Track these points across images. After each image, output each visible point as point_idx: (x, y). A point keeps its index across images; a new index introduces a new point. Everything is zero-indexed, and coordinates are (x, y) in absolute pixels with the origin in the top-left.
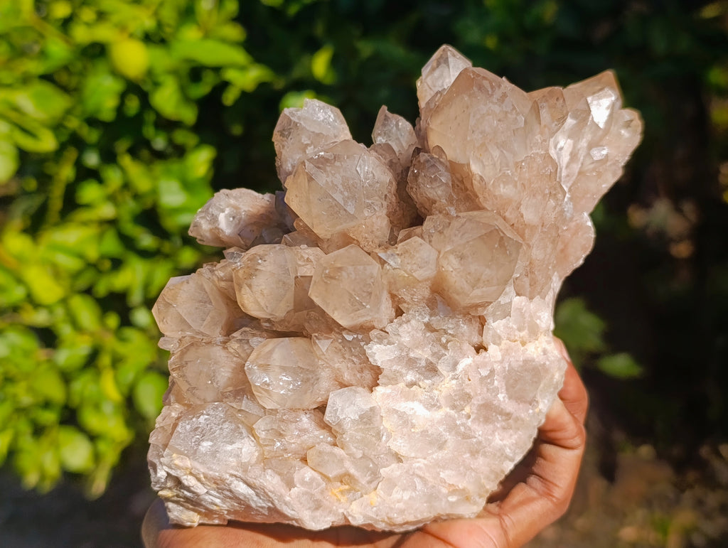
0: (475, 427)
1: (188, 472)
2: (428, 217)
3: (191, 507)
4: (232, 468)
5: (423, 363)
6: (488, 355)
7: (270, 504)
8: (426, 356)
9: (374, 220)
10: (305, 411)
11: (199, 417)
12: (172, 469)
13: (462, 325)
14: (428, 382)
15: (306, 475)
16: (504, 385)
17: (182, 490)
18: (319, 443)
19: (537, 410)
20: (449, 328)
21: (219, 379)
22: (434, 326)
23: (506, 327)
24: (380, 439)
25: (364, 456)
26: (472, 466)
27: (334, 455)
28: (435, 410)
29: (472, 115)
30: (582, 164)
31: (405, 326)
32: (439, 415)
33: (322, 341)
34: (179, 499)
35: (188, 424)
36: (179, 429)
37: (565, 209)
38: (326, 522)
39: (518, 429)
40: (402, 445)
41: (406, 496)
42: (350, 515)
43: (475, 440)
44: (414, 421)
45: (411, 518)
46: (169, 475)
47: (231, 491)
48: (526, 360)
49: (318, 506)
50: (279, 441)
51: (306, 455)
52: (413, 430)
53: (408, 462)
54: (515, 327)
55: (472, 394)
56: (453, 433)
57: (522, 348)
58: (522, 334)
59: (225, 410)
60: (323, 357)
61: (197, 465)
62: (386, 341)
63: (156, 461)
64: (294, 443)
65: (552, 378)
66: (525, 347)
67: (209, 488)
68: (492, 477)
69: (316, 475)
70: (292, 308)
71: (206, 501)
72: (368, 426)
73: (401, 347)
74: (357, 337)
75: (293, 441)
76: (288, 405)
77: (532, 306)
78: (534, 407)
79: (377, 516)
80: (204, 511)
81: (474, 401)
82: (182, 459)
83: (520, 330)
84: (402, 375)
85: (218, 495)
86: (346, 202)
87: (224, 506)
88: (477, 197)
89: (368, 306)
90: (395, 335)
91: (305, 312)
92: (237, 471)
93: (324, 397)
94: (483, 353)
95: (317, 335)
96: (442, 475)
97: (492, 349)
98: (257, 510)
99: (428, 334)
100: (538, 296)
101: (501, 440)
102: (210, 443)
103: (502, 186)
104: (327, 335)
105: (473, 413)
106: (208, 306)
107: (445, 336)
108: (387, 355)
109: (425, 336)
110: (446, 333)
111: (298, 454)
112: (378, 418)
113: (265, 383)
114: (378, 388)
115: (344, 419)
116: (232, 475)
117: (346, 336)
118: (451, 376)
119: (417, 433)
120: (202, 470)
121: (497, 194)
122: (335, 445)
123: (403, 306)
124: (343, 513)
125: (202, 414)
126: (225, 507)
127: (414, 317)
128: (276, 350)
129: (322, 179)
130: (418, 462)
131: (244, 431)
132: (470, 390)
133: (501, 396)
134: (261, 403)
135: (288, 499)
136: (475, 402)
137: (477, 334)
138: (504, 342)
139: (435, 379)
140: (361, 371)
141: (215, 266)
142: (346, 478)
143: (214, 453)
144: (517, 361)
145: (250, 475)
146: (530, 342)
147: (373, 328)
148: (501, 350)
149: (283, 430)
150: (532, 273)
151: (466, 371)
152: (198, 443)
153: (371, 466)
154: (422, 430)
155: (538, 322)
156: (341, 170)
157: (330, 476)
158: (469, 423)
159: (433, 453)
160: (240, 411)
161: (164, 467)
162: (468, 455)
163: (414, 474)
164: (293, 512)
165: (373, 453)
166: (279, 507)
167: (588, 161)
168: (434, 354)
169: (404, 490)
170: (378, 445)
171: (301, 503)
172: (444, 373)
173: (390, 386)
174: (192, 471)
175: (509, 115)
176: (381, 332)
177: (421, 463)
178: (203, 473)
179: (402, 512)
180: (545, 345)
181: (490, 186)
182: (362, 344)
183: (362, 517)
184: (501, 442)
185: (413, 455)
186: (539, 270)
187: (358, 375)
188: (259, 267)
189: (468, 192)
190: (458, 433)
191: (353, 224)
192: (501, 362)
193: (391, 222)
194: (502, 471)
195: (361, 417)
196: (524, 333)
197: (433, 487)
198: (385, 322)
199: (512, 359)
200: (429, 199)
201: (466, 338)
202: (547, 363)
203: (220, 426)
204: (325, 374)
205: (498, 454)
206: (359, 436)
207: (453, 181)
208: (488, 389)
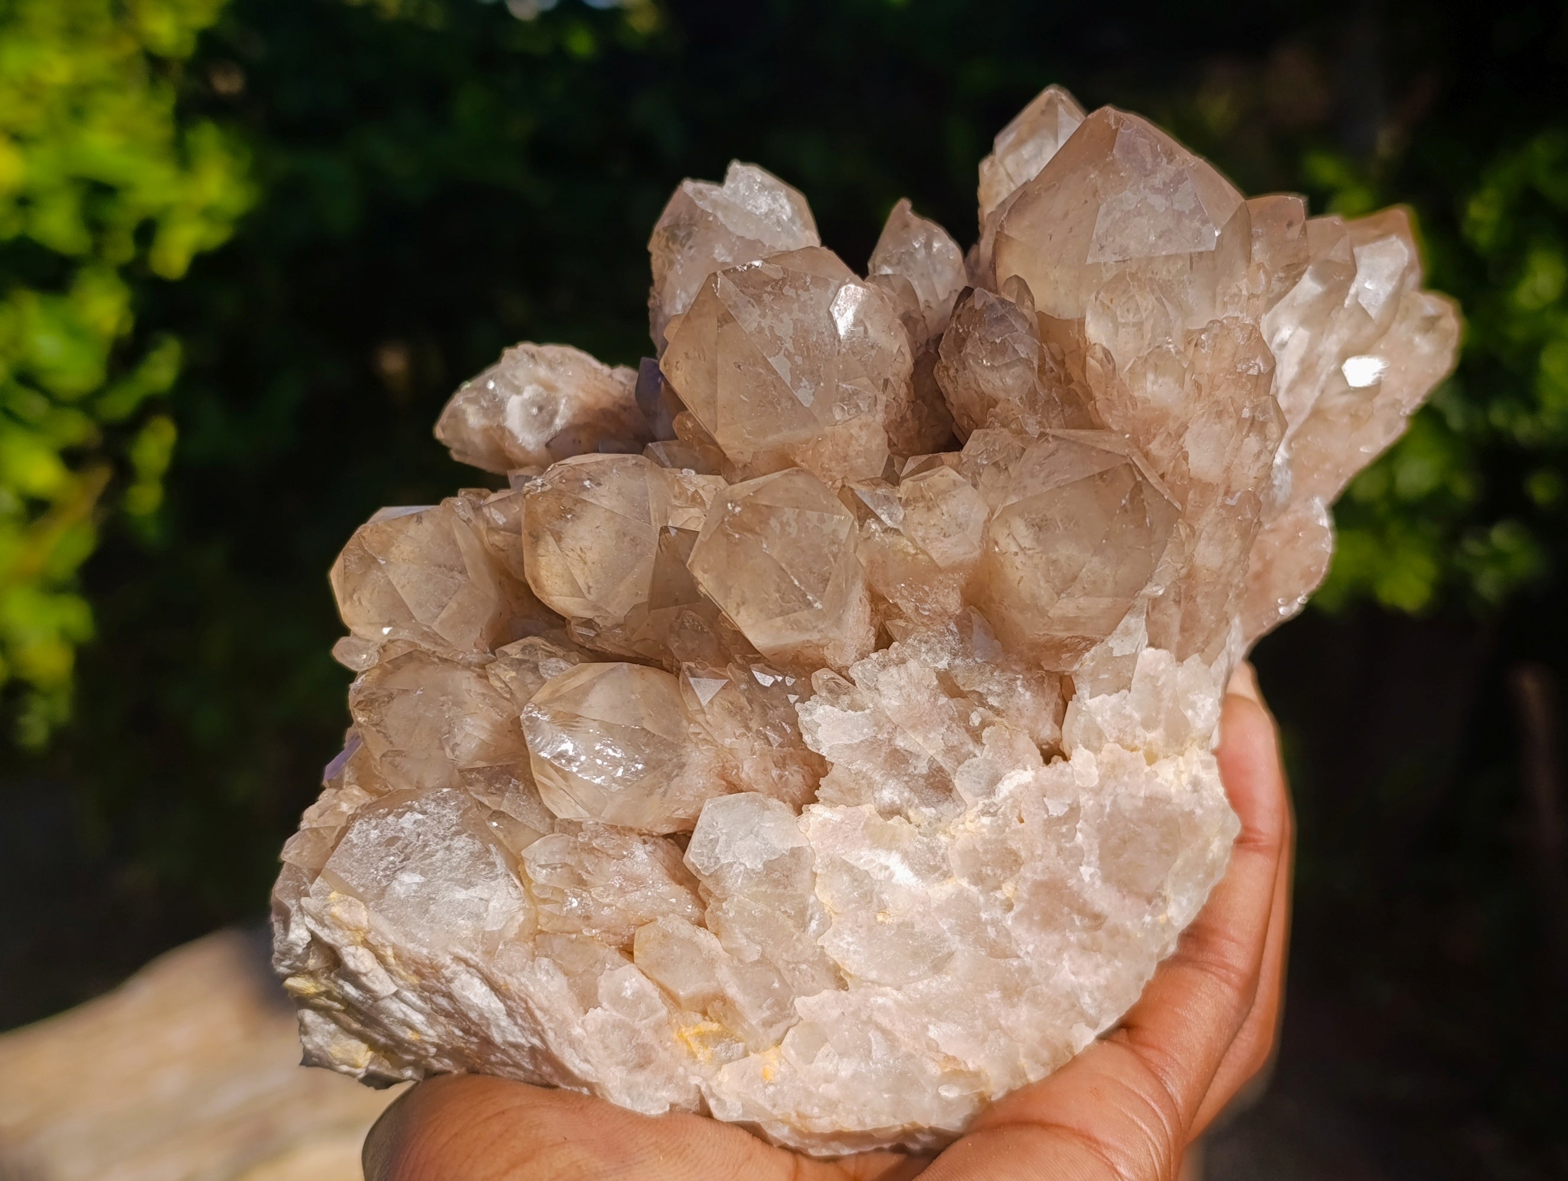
0: (1019, 932)
1: (359, 939)
2: (975, 433)
3: (356, 1026)
4: (461, 941)
5: (923, 768)
6: (1068, 770)
7: (536, 1041)
8: (931, 752)
9: (854, 431)
10: (646, 836)
11: (402, 814)
12: (324, 926)
13: (1020, 689)
14: (929, 812)
15: (627, 984)
16: (1096, 846)
17: (341, 982)
18: (664, 915)
19: (1162, 918)
20: (991, 692)
21: (458, 740)
22: (960, 681)
23: (1118, 713)
24: (803, 926)
25: (763, 961)
26: (1002, 1022)
27: (696, 946)
28: (937, 880)
29: (1103, 209)
30: (1322, 392)
31: (893, 670)
32: (942, 891)
33: (703, 681)
34: (330, 1003)
35: (376, 828)
36: (353, 836)
37: (1276, 483)
38: (658, 1100)
39: (1115, 955)
40: (851, 948)
41: (846, 1069)
42: (713, 1095)
43: (1015, 963)
44: (885, 896)
45: (850, 1124)
46: (315, 939)
47: (449, 996)
48: (1151, 798)
49: (643, 1061)
50: (576, 896)
51: (632, 938)
52: (880, 918)
53: (862, 990)
54: (1137, 716)
55: (1023, 854)
56: (970, 938)
57: (1147, 769)
58: (1151, 736)
59: (462, 806)
60: (700, 718)
61: (382, 924)
62: (845, 699)
63: (291, 903)
64: (609, 906)
65: (1205, 848)
66: (1154, 767)
67: (401, 983)
68: (1045, 1055)
69: (649, 987)
70: (644, 599)
71: (390, 1015)
72: (781, 890)
73: (879, 720)
74: (784, 681)
75: (607, 901)
76: (608, 814)
77: (1181, 675)
78: (1156, 911)
79: (774, 1106)
80: (383, 1040)
81: (1026, 872)
82: (350, 905)
83: (1148, 724)
84: (871, 785)
85: (419, 1003)
86: (796, 379)
87: (431, 1032)
88: (1091, 397)
89: (818, 605)
90: (869, 688)
91: (673, 610)
92: (473, 951)
93: (691, 811)
94: (1059, 764)
95: (692, 665)
96: (933, 1033)
97: (1081, 757)
98: (504, 1052)
99: (943, 700)
100: (1196, 656)
101: (1073, 973)
102: (418, 878)
103: (1151, 377)
104: (714, 669)
105: (1019, 899)
106: (458, 576)
107: (981, 709)
108: (844, 733)
109: (934, 705)
110: (983, 704)
111: (615, 934)
112: (807, 875)
113: (562, 755)
114: (815, 809)
115: (731, 865)
116: (458, 959)
117: (758, 675)
118: (980, 806)
119: (890, 927)
120: (392, 938)
121: (1136, 394)
122: (701, 924)
123: (895, 626)
124: (699, 1088)
125: (411, 809)
126: (432, 1034)
127: (916, 653)
128: (598, 688)
129: (751, 319)
130: (884, 995)
131: (499, 860)
132: (1020, 845)
133: (1086, 871)
134: (547, 803)
135: (577, 1031)
136: (1028, 875)
137: (1051, 721)
138: (1108, 746)
139: (945, 807)
140: (781, 763)
141: (485, 498)
142: (718, 1004)
143: (424, 902)
144: (1132, 796)
145: (501, 963)
146: (1166, 757)
147: (823, 664)
148: (1099, 764)
149: (588, 872)
150: (1192, 598)
151: (1015, 800)
152: (392, 873)
153: (776, 985)
154: (901, 920)
155: (1189, 713)
156: (796, 306)
157: (681, 993)
158: (1009, 921)
159: (919, 978)
160: (498, 815)
161: (307, 919)
162: (996, 995)
163: (870, 1021)
164: (585, 1067)
165: (785, 956)
166: (555, 1049)
167: (1336, 388)
168: (950, 750)
169: (842, 1055)
170: (798, 940)
171: (606, 1048)
172: (967, 797)
173: (842, 807)
174: (370, 937)
175: (1186, 222)
176: (838, 676)
177: (887, 998)
178: (394, 946)
179: (831, 1105)
180: (1197, 770)
181: (1124, 373)
182: (793, 698)
183: (739, 1104)
184: (1073, 978)
185: (873, 975)
186: (1207, 594)
187: (775, 773)
188: (585, 496)
189: (1073, 386)
190: (980, 941)
191: (804, 433)
192: (1097, 791)
193: (891, 444)
194: (1069, 1046)
195: (769, 866)
196: (1156, 736)
197: (910, 1056)
198: (851, 654)
199: (1121, 790)
200: (982, 395)
201: (1024, 722)
202: (1199, 811)
203: (447, 843)
204: (698, 757)
205: (1065, 1004)
206: (758, 909)
207: (1042, 359)
208: (1060, 850)
